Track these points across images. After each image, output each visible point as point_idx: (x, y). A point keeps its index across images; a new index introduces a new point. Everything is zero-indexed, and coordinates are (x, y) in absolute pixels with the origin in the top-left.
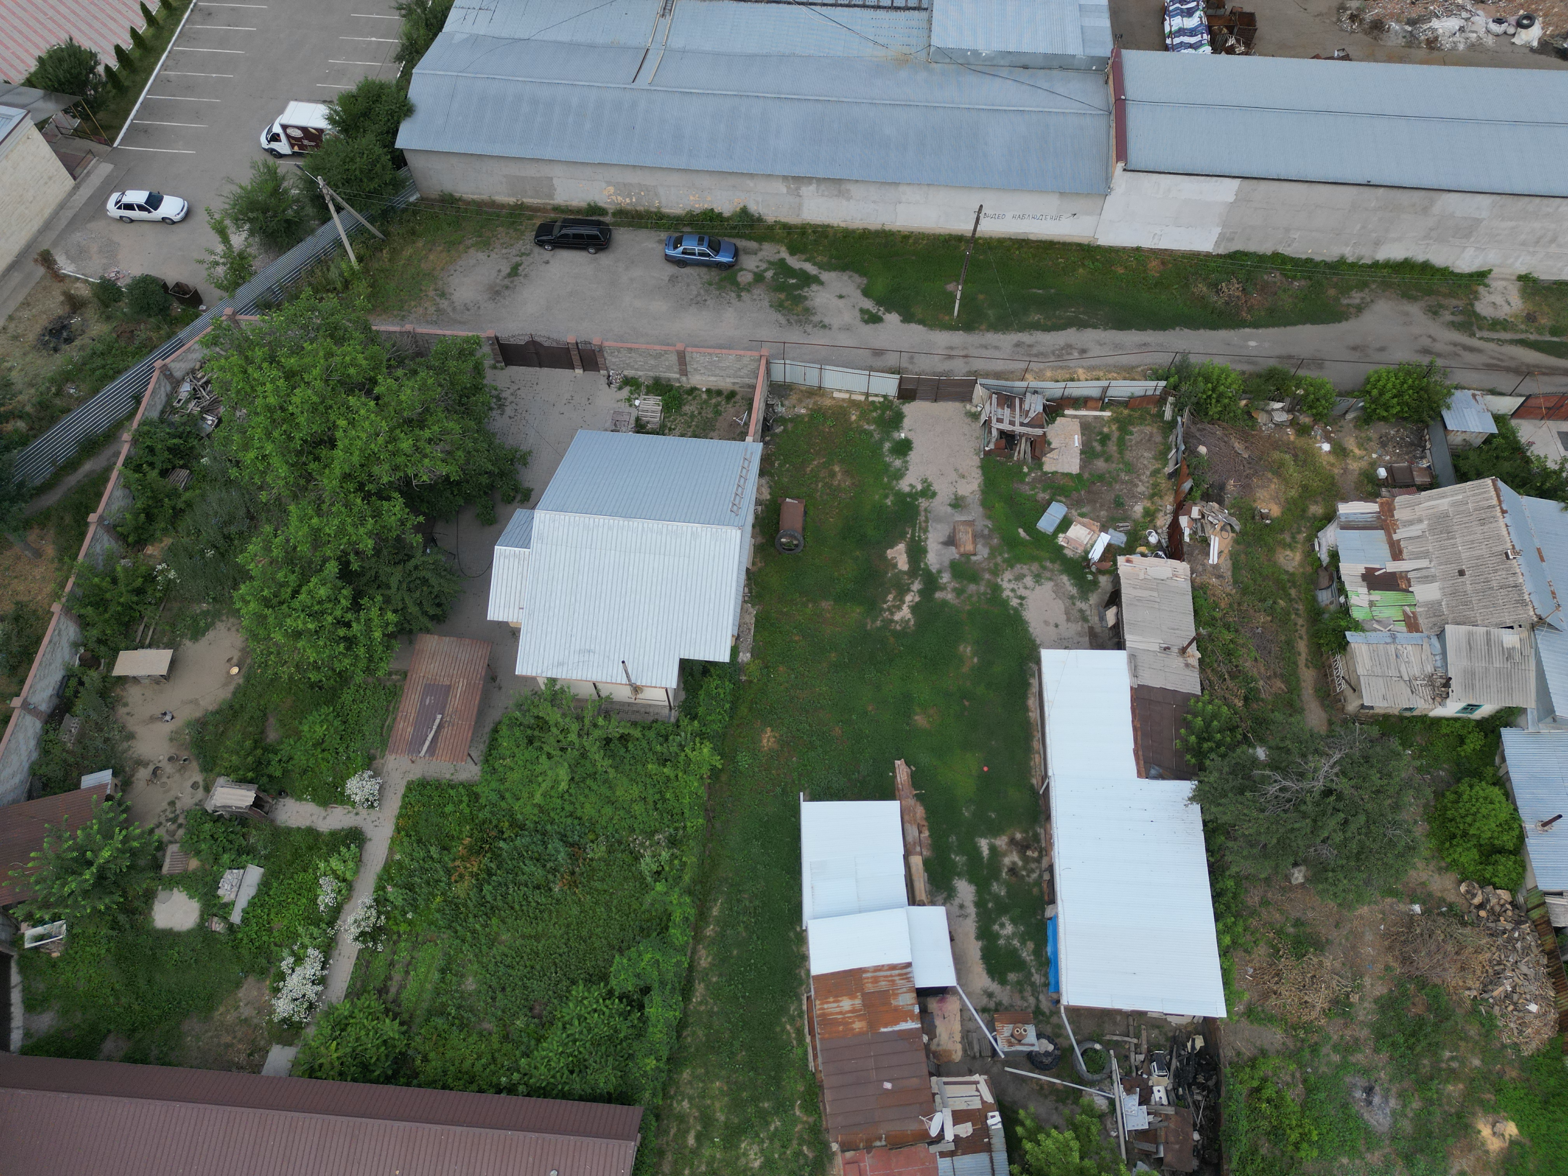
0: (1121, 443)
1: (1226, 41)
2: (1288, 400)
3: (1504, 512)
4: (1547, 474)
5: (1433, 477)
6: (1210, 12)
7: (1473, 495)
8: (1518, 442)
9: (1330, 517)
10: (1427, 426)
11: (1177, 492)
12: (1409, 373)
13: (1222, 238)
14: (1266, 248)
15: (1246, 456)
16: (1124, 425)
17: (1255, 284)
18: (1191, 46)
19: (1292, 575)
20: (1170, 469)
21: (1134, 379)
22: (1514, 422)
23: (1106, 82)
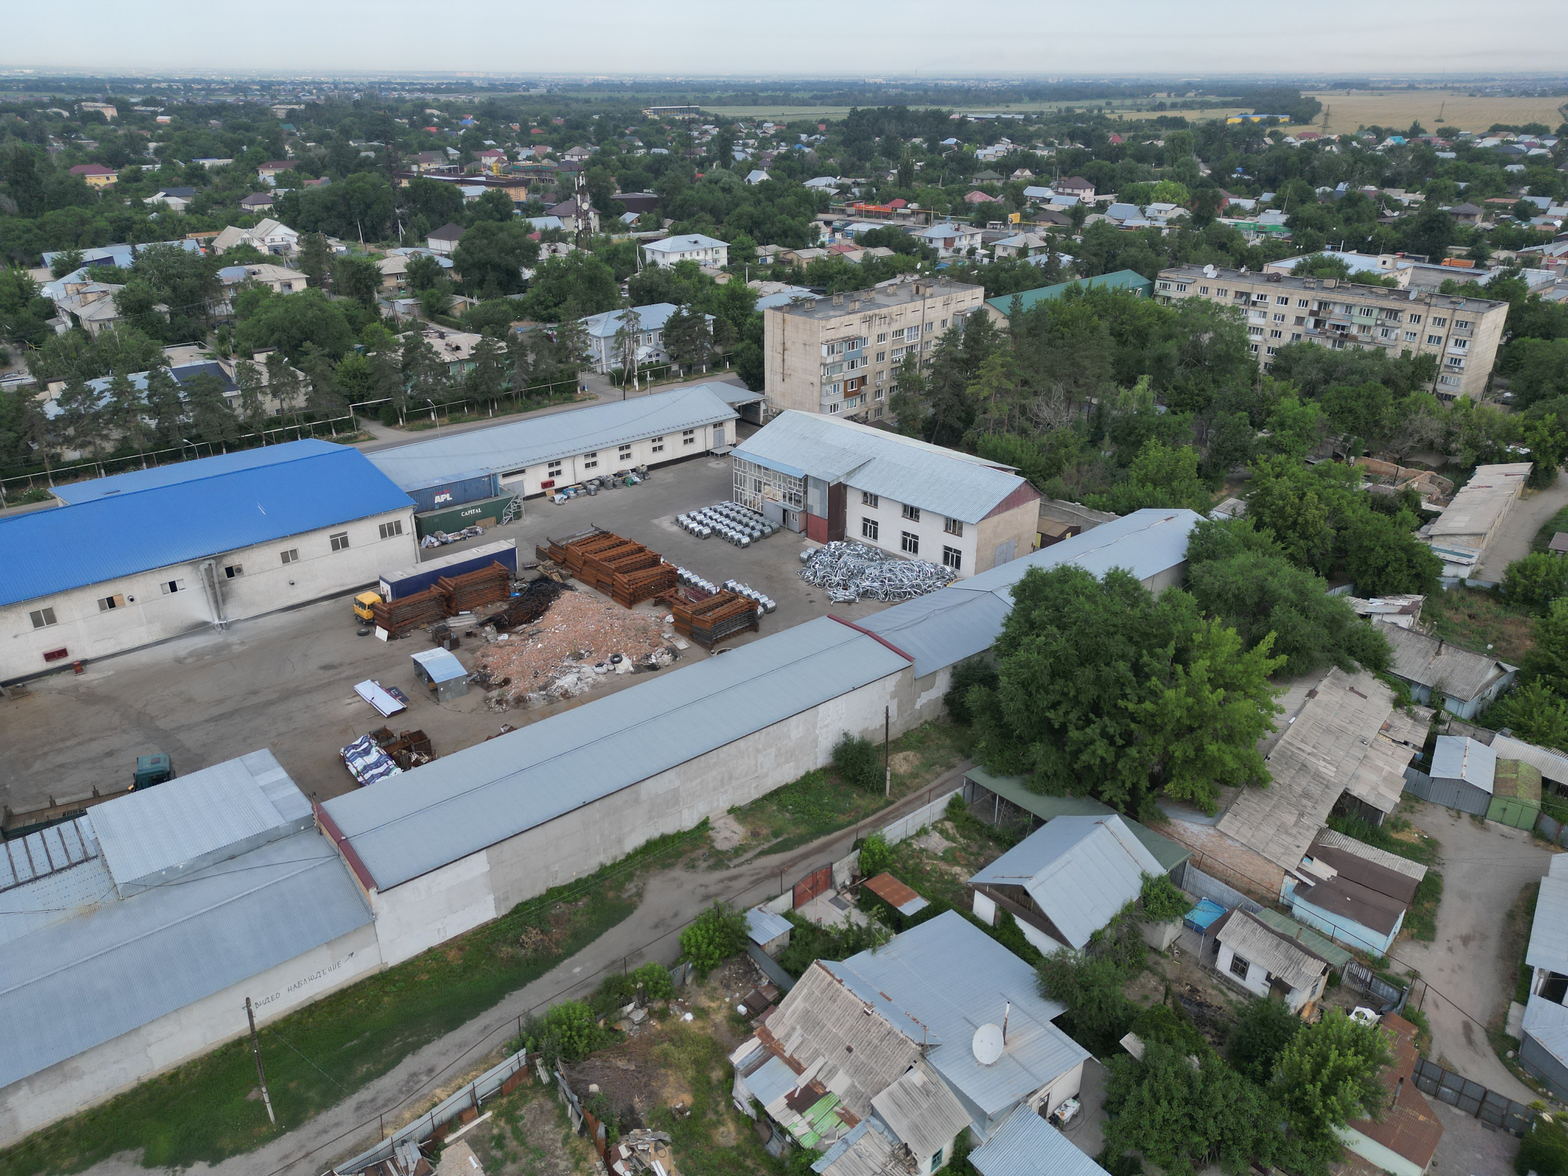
0: (518, 1134)
1: (410, 758)
2: (635, 998)
3: (840, 982)
4: (845, 935)
5: (778, 988)
6: (383, 744)
7: (813, 983)
8: (811, 924)
9: (731, 1074)
10: (746, 952)
11: (596, 1144)
12: (706, 921)
13: (498, 902)
14: (539, 890)
15: (633, 1068)
16: (509, 1115)
17: (549, 922)
18: (382, 774)
19: (738, 1147)
20: (576, 1127)
21: (494, 1066)
22: (798, 912)
23: (321, 833)
